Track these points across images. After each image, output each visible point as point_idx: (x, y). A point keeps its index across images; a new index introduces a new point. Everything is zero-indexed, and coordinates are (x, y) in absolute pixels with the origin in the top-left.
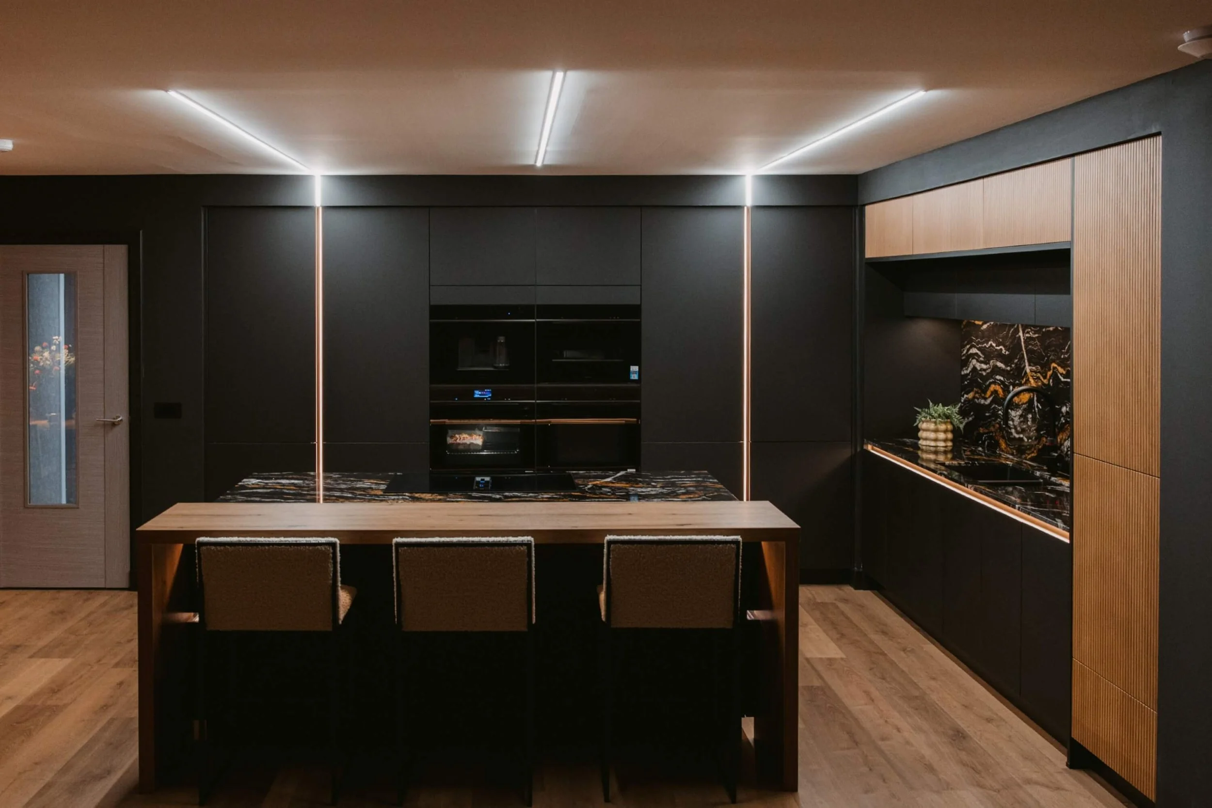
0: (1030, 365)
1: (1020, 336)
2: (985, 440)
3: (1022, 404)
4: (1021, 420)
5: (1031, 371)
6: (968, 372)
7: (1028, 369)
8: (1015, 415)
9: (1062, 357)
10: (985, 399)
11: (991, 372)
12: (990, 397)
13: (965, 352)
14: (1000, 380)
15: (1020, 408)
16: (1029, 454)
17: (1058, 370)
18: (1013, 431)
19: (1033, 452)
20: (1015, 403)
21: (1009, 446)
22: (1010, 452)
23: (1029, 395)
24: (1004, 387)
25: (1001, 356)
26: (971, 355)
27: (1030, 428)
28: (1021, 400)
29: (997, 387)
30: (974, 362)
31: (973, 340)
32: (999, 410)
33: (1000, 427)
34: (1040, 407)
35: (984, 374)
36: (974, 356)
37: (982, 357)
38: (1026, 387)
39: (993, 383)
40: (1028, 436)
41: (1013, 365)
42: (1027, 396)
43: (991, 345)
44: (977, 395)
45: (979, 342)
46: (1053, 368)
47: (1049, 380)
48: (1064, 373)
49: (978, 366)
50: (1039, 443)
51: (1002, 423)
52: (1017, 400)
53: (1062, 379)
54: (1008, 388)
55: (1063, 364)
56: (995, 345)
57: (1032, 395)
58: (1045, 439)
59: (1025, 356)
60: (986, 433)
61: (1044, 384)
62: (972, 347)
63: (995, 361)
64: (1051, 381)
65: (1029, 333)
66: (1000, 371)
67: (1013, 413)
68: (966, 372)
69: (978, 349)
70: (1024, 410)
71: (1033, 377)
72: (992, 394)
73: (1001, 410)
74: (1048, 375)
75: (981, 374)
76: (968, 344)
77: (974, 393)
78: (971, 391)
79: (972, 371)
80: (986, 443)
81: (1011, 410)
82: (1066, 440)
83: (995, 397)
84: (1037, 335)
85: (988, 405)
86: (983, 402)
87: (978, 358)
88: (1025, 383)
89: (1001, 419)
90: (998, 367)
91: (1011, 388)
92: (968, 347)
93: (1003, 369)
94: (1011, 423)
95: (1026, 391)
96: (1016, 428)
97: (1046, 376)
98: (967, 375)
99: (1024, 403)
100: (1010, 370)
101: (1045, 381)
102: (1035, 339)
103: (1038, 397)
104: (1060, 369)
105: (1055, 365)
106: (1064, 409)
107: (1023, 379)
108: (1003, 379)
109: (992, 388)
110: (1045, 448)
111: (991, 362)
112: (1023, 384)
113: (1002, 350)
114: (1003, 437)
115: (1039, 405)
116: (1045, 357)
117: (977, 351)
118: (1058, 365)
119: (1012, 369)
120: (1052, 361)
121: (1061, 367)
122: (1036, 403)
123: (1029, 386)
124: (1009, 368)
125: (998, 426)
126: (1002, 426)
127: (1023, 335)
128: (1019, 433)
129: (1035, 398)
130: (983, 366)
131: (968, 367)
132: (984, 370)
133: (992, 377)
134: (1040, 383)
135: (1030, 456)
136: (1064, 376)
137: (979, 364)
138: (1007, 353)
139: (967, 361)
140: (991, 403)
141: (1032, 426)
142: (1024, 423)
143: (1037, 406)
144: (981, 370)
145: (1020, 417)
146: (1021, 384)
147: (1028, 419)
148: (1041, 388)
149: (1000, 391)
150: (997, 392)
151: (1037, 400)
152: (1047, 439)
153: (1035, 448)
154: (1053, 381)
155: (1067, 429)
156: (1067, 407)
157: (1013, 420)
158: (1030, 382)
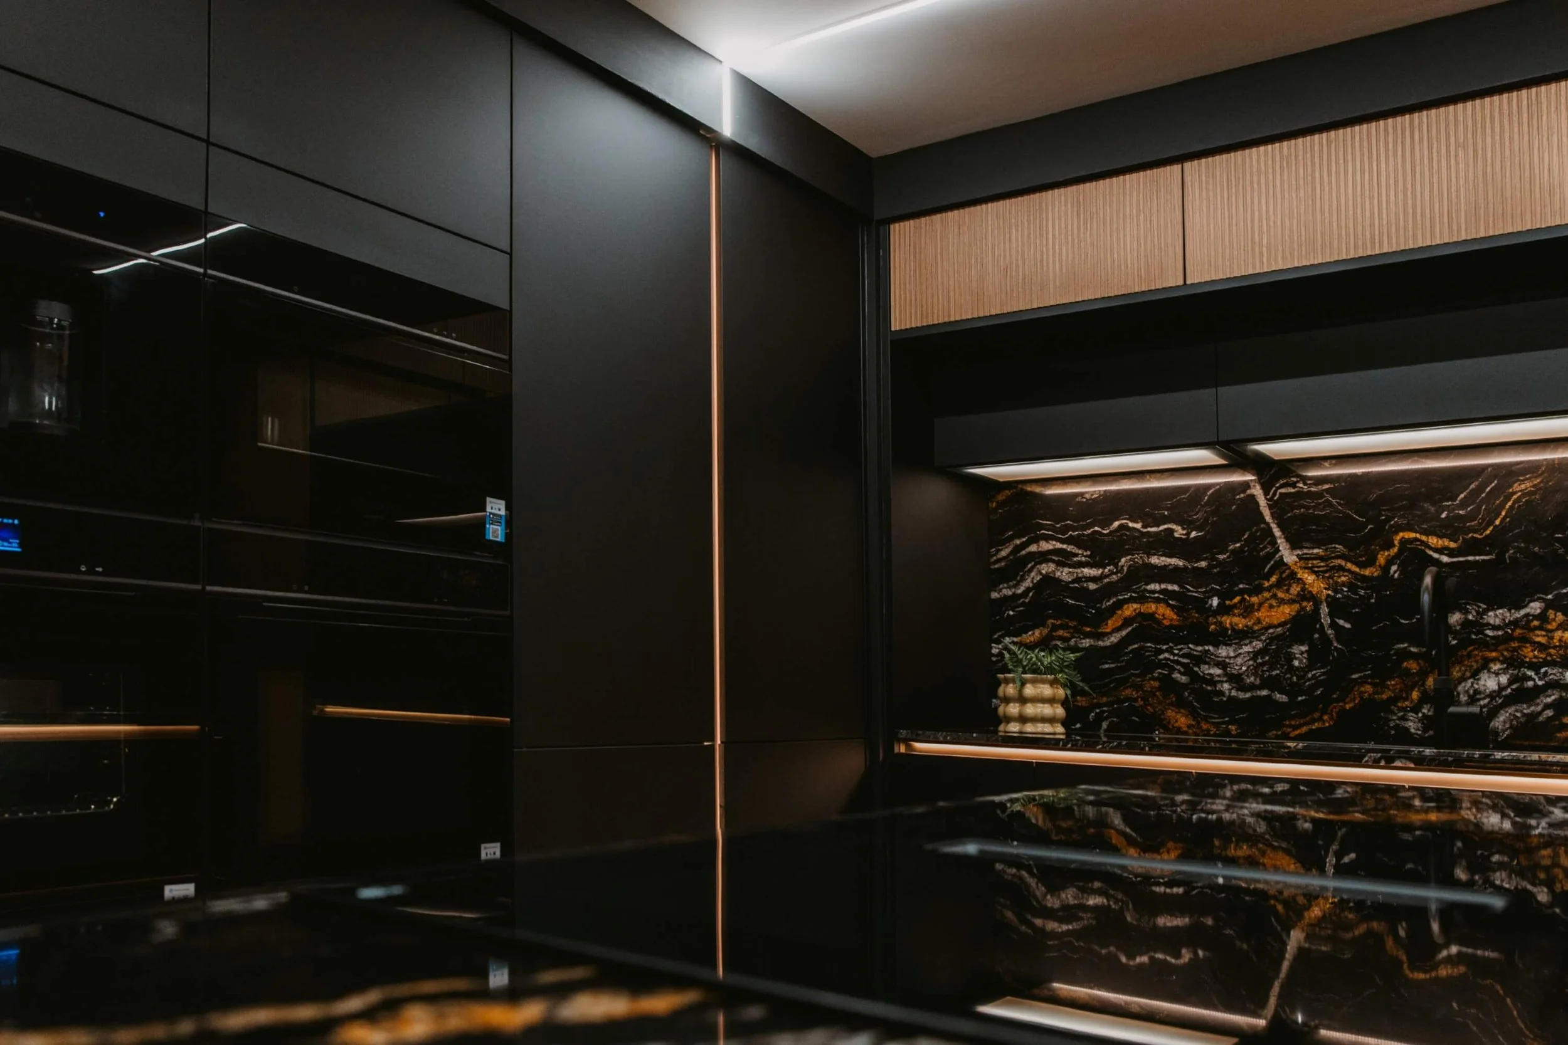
0: (1294, 545)
2: (1099, 719)
3: (1267, 628)
4: (1260, 661)
5: (1300, 557)
6: (1020, 590)
7: (1289, 556)
8: (1232, 654)
9: (1444, 515)
10: (1101, 636)
11: (1120, 580)
12: (1118, 629)
13: (1003, 553)
14: (1163, 592)
15: (1257, 638)
16: (1296, 728)
17: (1425, 544)
18: (1226, 686)
19: (1320, 719)
20: (1233, 630)
21: (1206, 719)
22: (1213, 730)
23: (1296, 607)
24: (1182, 603)
25: (1167, 544)
26: (1031, 555)
27: (1302, 672)
28: (1259, 621)
29: (1153, 607)
30: (1047, 568)
31: (1043, 527)
32: (1163, 652)
33: (1168, 684)
34: (1348, 626)
35: (1092, 586)
36: (1044, 557)
37: (1082, 555)
38: (1280, 595)
39: (1132, 600)
40: (1292, 691)
41: (1221, 557)
42: (1287, 611)
43: (1121, 527)
44: (1061, 633)
45: (1067, 529)
46: (1403, 542)
47: (1386, 568)
48: (1453, 545)
49: (1065, 574)
50: (1342, 699)
51: (1176, 675)
52: (1240, 622)
53: (1445, 559)
54: (1201, 605)
55: (1447, 529)
56: (1138, 526)
57: (1309, 606)
58: (1368, 688)
59: (1277, 532)
60: (1099, 706)
61: (1364, 578)
62: (1036, 540)
63: (1139, 558)
64: (1394, 568)
65: (1294, 485)
66: (1164, 574)
67: (1223, 652)
68: (1008, 592)
69: (1062, 541)
70: (1272, 639)
71: (1312, 570)
72: (1127, 621)
73: (1170, 651)
74: (1382, 559)
75: (1077, 589)
76: (1019, 537)
77: (1046, 631)
78: (1032, 628)
79: (1038, 587)
80: (1105, 725)
81: (1217, 645)
82: (1463, 679)
83: (1146, 626)
84: (1326, 486)
85: (1114, 646)
86: (1086, 643)
87: (1064, 558)
88: (1279, 584)
89: (1173, 670)
90: (1155, 566)
91: (1215, 602)
92: (1018, 542)
93: (1176, 568)
94: (1217, 671)
95: (1282, 602)
96: (1236, 680)
97: (1371, 562)
98: (1015, 597)
99: (1271, 626)
100: (1210, 567)
101: (1367, 572)
102: (1319, 495)
103: (1336, 607)
104: (1433, 541)
105: (1412, 535)
106: (1455, 618)
107: (1267, 577)
108: (1176, 588)
109: (1129, 610)
110: (1368, 705)
111: (1123, 560)
112: (1269, 589)
113: (1172, 531)
114: (1181, 704)
115: (1341, 622)
116: (1365, 525)
117: (1059, 545)
118: (1427, 533)
119: (1220, 563)
120: (1399, 528)
121: (1440, 537)
122: (1326, 621)
123: (1295, 589)
124: (1203, 564)
125: (1156, 684)
126: (1176, 682)
127: (1266, 494)
128: (1252, 687)
129: (1324, 610)
130: (1087, 571)
131: (1023, 579)
132: (1094, 579)
133: (1128, 589)
134: (1343, 579)
135: (1304, 729)
136: (1451, 553)
137: (1066, 570)
138: (1193, 534)
139: (1017, 567)
140: (1124, 642)
141: (1310, 667)
142: (1271, 669)
143: (1333, 625)
144: (1078, 580)
145: (1255, 655)
146: (1258, 590)
147: (1290, 658)
148: (1352, 587)
149: (1165, 613)
150: (1151, 616)
151: (1331, 614)
152: (1380, 686)
153: (1324, 712)
154: (1403, 568)
155: (1469, 656)
156: (1467, 612)
157: (1223, 665)
158: (1300, 581)
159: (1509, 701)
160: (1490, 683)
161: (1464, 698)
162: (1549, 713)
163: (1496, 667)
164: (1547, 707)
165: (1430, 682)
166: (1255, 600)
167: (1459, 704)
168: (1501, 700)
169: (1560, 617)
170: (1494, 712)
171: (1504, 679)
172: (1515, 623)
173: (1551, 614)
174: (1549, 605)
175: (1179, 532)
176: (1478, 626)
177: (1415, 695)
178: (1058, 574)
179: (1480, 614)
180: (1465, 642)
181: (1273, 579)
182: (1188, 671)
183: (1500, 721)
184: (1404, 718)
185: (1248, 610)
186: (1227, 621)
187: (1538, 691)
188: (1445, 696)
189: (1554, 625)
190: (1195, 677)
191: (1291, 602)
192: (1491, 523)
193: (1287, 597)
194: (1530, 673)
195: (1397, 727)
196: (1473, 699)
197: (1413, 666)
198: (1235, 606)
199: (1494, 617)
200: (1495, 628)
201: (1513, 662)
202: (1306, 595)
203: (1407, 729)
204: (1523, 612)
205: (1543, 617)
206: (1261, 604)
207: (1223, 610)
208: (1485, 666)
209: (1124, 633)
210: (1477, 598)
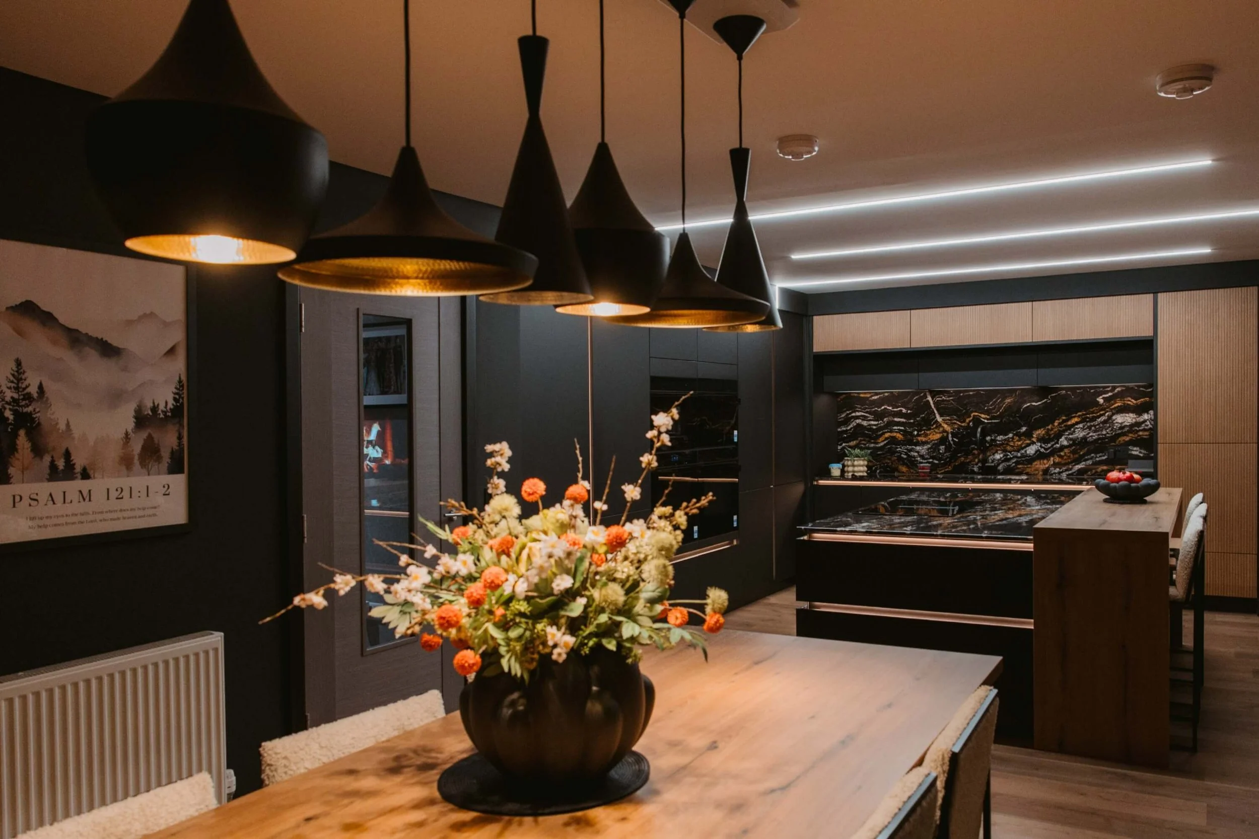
0: (941, 415)
1: (928, 401)
2: (876, 469)
3: (932, 441)
4: (929, 451)
5: (943, 420)
6: (849, 428)
7: (939, 419)
8: (921, 449)
9: (986, 408)
10: (878, 443)
11: (884, 426)
12: (883, 441)
13: (843, 416)
14: (898, 429)
15: (929, 444)
16: (940, 470)
17: (980, 417)
18: (919, 459)
19: (948, 468)
20: (921, 441)
21: (912, 469)
22: (914, 472)
23: (941, 434)
24: (905, 433)
25: (900, 415)
26: (853, 417)
27: (942, 454)
28: (930, 439)
29: (895, 434)
30: (858, 421)
31: (857, 407)
32: (898, 448)
33: (900, 458)
34: (957, 440)
35: (874, 427)
36: (857, 417)
37: (871, 417)
38: (936, 431)
39: (888, 432)
40: (939, 460)
41: (918, 419)
42: (938, 436)
43: (885, 408)
44: (863, 442)
45: (866, 408)
46: (974, 416)
47: (969, 424)
48: (988, 417)
49: (865, 423)
50: (955, 461)
51: (903, 455)
52: (924, 439)
53: (986, 421)
54: (911, 433)
55: (987, 412)
56: (890, 408)
57: (945, 434)
58: (963, 459)
59: (936, 412)
60: (877, 465)
61: (962, 426)
62: (855, 412)
63: (891, 418)
64: (971, 423)
65: (941, 397)
66: (898, 424)
67: (918, 448)
68: (845, 429)
69: (864, 413)
70: (934, 444)
71: (946, 424)
72: (886, 439)
73: (901, 448)
74: (968, 420)
75: (869, 429)
76: (849, 410)
77: (857, 442)
78: (853, 440)
79: (854, 427)
80: (878, 471)
81: (916, 446)
82: (990, 455)
83: (893, 440)
84: (951, 398)
85: (881, 447)
86: (872, 445)
87: (864, 418)
88: (936, 428)
89: (901, 454)
90: (896, 421)
91: (916, 433)
92: (848, 412)
93: (903, 422)
94: (916, 454)
95: (937, 433)
96: (922, 457)
97: (964, 421)
98: (847, 431)
99: (933, 440)
100: (914, 422)
101: (963, 424)
102: (949, 401)
103: (954, 435)
104: (983, 416)
105: (977, 414)
106: (988, 438)
107: (933, 426)
108: (903, 428)
109: (887, 435)
110: (963, 463)
111: (885, 419)
112: (933, 429)
113: (902, 410)
114: (904, 464)
115: (955, 439)
116: (963, 410)
117: (863, 414)
118: (981, 413)
119: (917, 421)
120: (972, 412)
121: (984, 414)
122: (950, 439)
123: (941, 429)
124: (912, 421)
125: (896, 458)
126: (903, 458)
127: (933, 399)
128: (927, 459)
129: (950, 435)
130: (872, 423)
131: (850, 424)
132: (875, 425)
133: (887, 429)
134: (956, 426)
135: (943, 471)
136: (988, 419)
137: (865, 422)
138: (909, 411)
139: (847, 421)
140: (885, 445)
141: (945, 453)
142: (934, 453)
143: (953, 440)
144: (870, 425)
145: (928, 449)
146: (930, 429)
147: (939, 450)
148: (959, 429)
149: (899, 436)
150: (894, 437)
151: (952, 437)
152: (966, 458)
153: (949, 465)
154: (973, 424)
155: (992, 449)
156: (991, 437)
157: (918, 452)
158: (943, 427)
159: (1003, 461)
160: (998, 456)
161: (990, 461)
162: (1014, 464)
163: (999, 452)
164: (1013, 463)
165: (981, 457)
166: (928, 432)
167: (989, 463)
168: (1001, 461)
169: (1017, 438)
170: (999, 465)
171: (1002, 456)
172: (1005, 440)
173: (1015, 437)
174: (1014, 435)
175: (904, 411)
176: (995, 440)
177: (976, 460)
178: (862, 423)
179: (996, 437)
180: (991, 445)
181: (934, 426)
182: (906, 454)
183: (1000, 467)
184: (973, 467)
185: (926, 435)
186: (919, 438)
187: (1011, 459)
188: (985, 461)
189: (1015, 440)
190: (909, 456)
191: (940, 433)
192: (999, 411)
193: (938, 431)
194: (1009, 454)
195: (971, 470)
196: (993, 461)
197: (976, 452)
198: (922, 434)
199: (1000, 438)
200: (999, 441)
201: (1005, 451)
202: (944, 431)
203: (974, 470)
204: (1007, 437)
205: (1013, 438)
206: (930, 434)
207: (918, 435)
208: (996, 452)
209: (885, 442)
210: (994, 432)
